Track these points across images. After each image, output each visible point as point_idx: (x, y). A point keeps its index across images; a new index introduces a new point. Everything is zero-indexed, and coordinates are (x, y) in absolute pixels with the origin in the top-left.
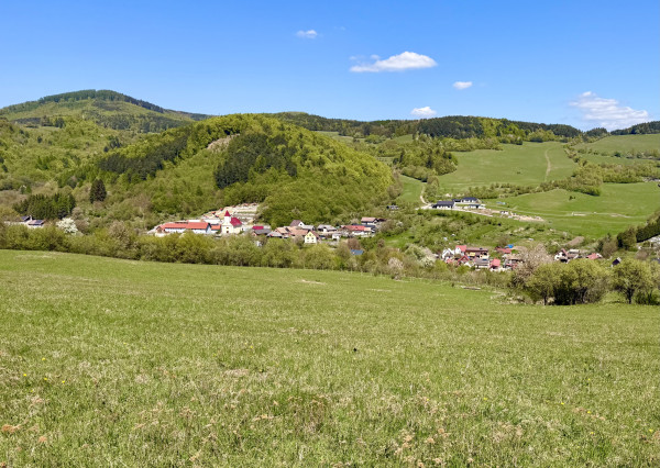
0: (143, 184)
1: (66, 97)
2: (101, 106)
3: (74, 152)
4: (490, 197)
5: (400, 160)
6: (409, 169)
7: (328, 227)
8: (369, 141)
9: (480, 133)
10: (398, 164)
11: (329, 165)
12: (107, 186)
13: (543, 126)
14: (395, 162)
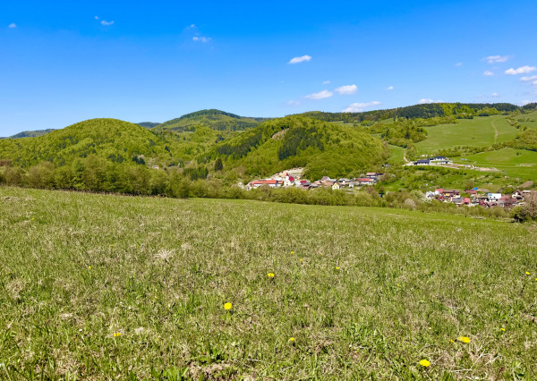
0: (241, 160)
1: (193, 114)
2: (210, 118)
3: (201, 144)
4: (455, 155)
5: (387, 135)
6: (393, 140)
7: (346, 180)
8: (364, 125)
9: (441, 113)
10: (385, 138)
11: (342, 142)
12: (223, 162)
13: (488, 105)
14: (382, 136)
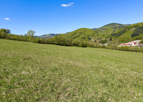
3: (108, 33)
12: (112, 38)
